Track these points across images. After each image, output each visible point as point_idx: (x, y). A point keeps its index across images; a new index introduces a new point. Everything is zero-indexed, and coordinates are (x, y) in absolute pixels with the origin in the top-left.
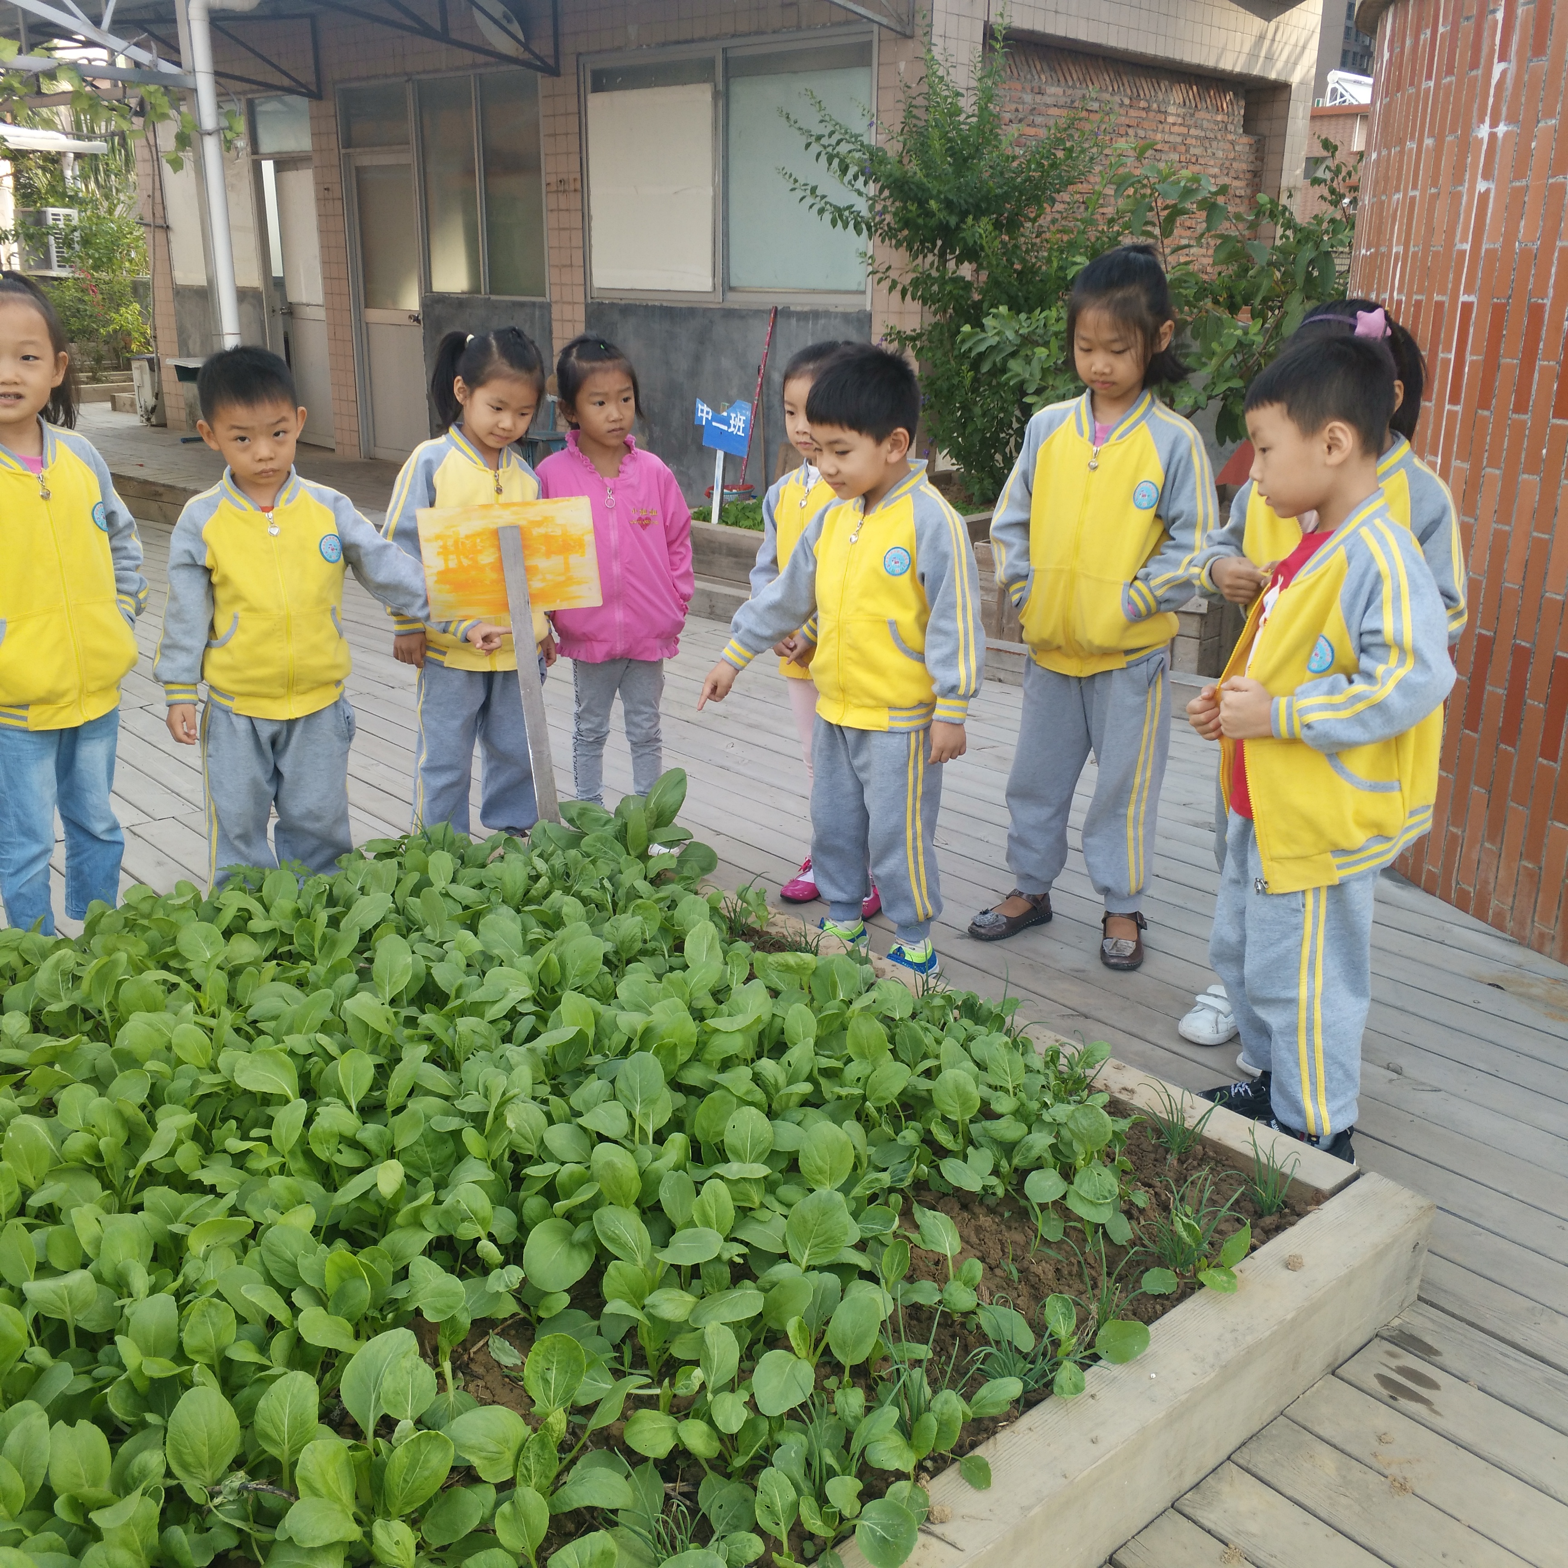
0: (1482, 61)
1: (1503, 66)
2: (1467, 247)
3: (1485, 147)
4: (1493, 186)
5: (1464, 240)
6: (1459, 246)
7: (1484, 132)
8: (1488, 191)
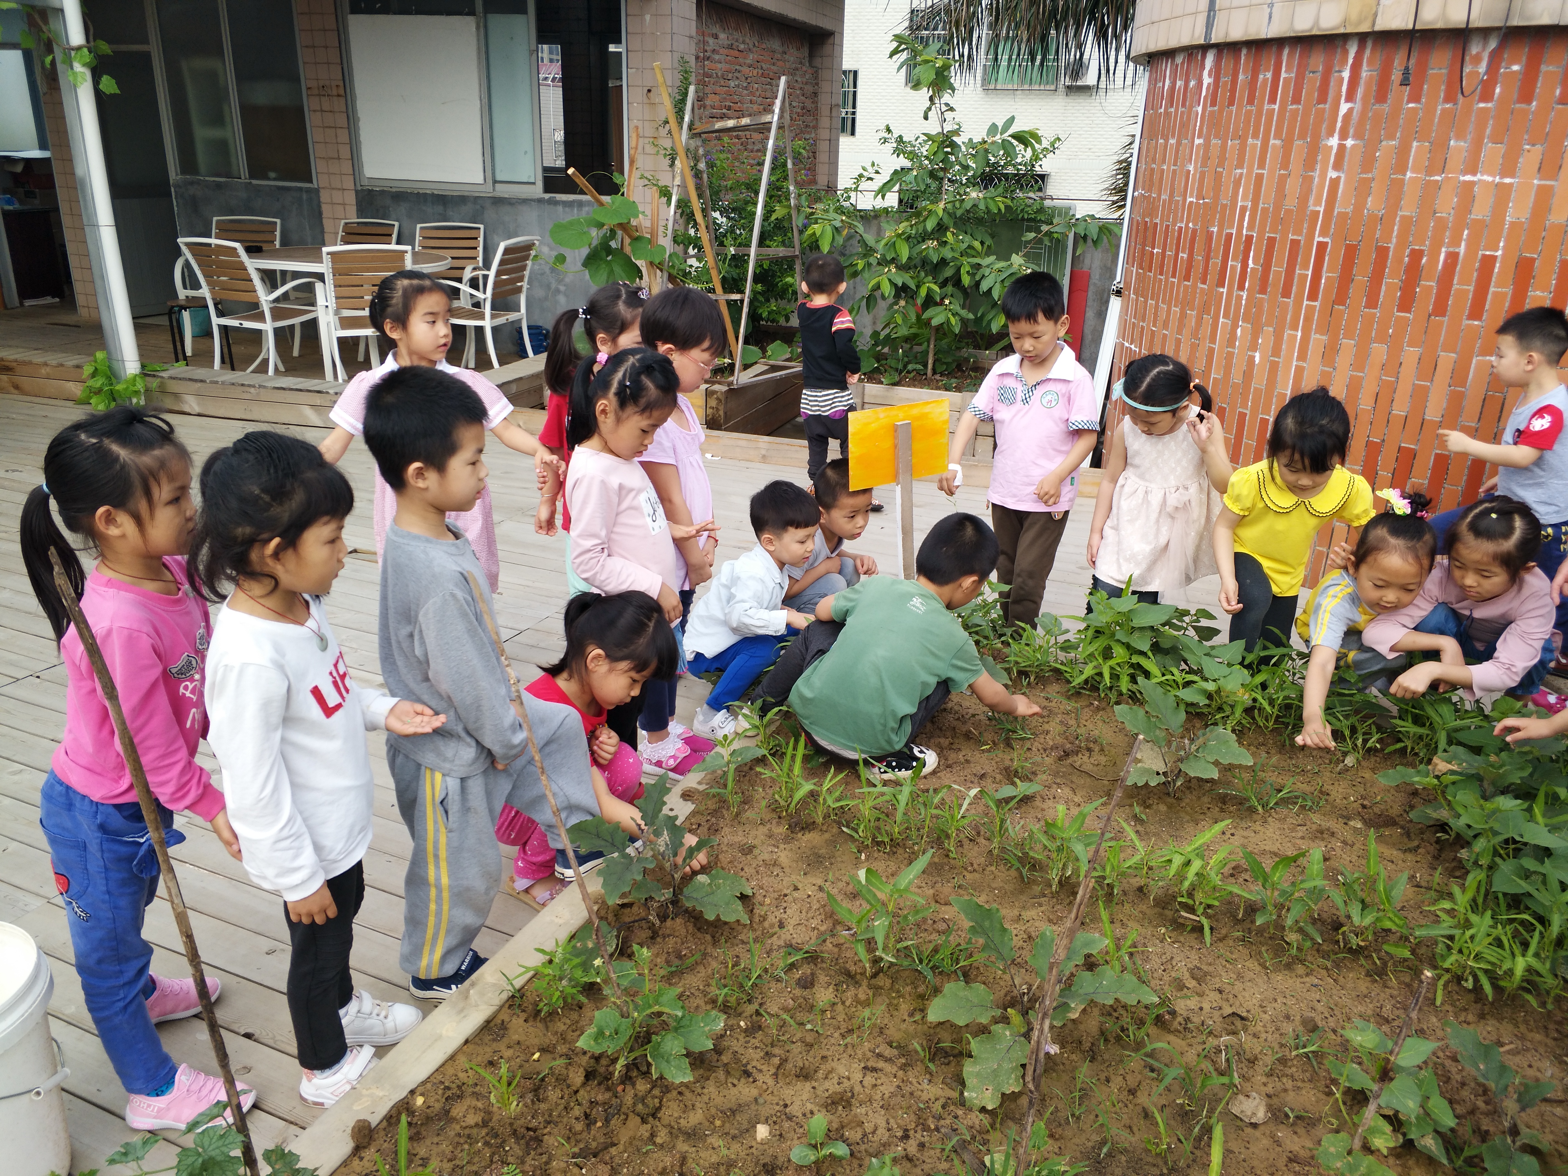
0: (1329, 100)
1: (1349, 105)
2: (1322, 209)
3: (1334, 151)
4: (1343, 176)
5: (1318, 203)
6: (1312, 208)
7: (1334, 142)
8: (1339, 178)
